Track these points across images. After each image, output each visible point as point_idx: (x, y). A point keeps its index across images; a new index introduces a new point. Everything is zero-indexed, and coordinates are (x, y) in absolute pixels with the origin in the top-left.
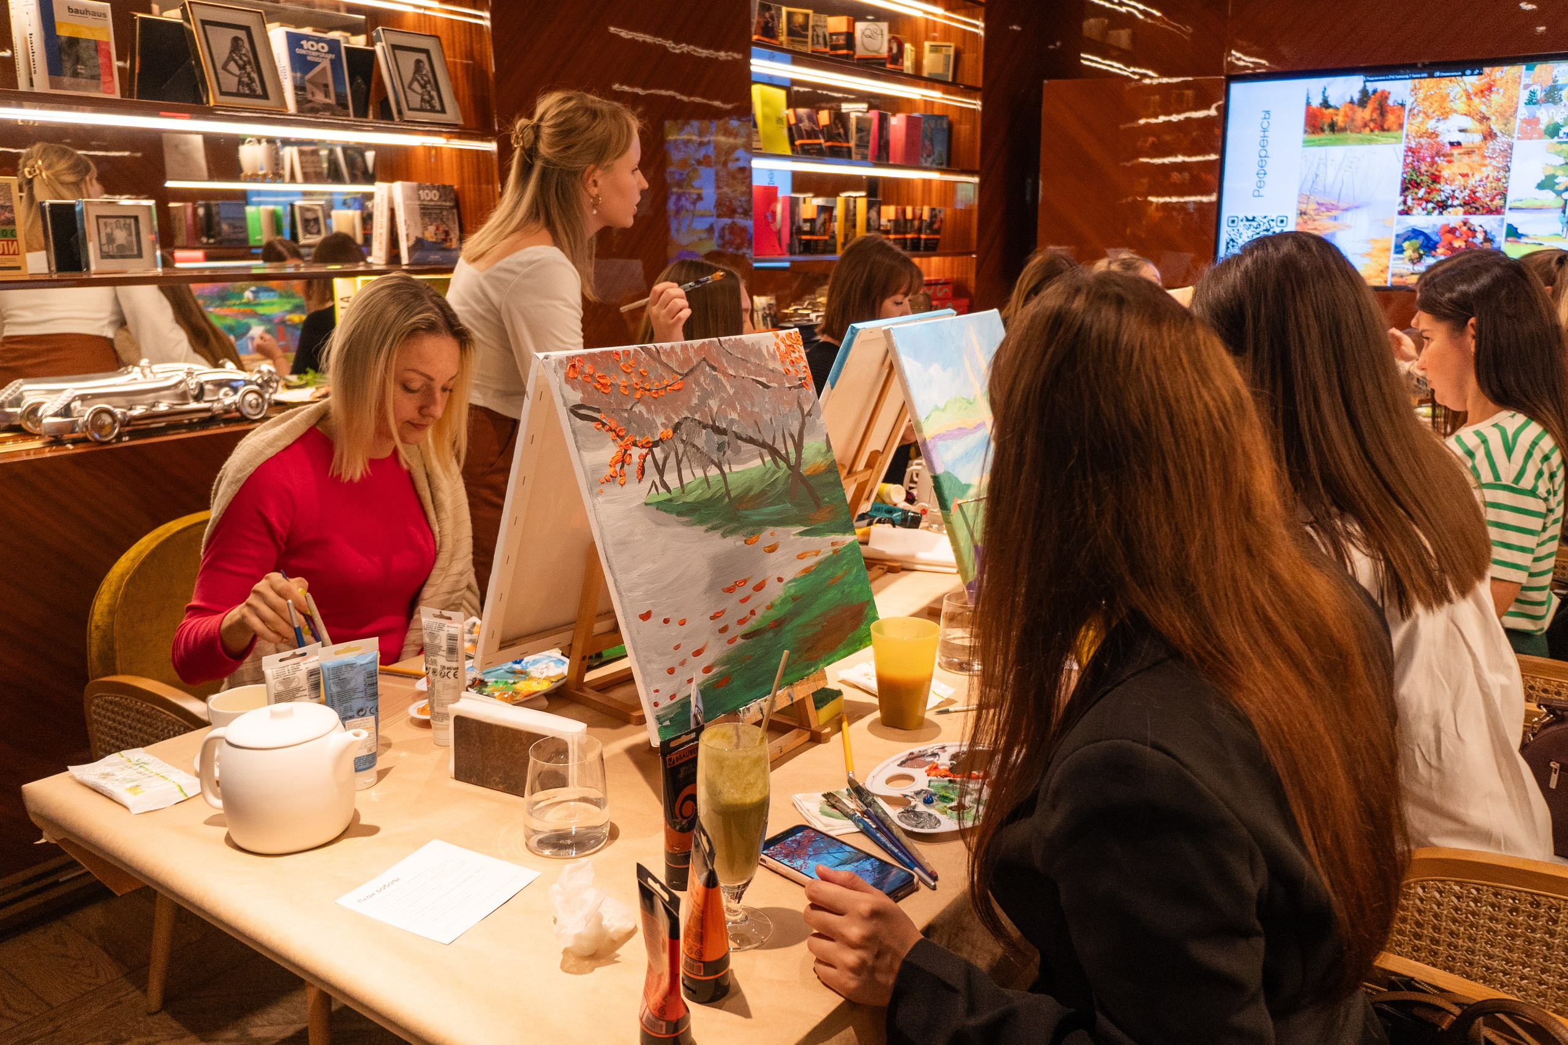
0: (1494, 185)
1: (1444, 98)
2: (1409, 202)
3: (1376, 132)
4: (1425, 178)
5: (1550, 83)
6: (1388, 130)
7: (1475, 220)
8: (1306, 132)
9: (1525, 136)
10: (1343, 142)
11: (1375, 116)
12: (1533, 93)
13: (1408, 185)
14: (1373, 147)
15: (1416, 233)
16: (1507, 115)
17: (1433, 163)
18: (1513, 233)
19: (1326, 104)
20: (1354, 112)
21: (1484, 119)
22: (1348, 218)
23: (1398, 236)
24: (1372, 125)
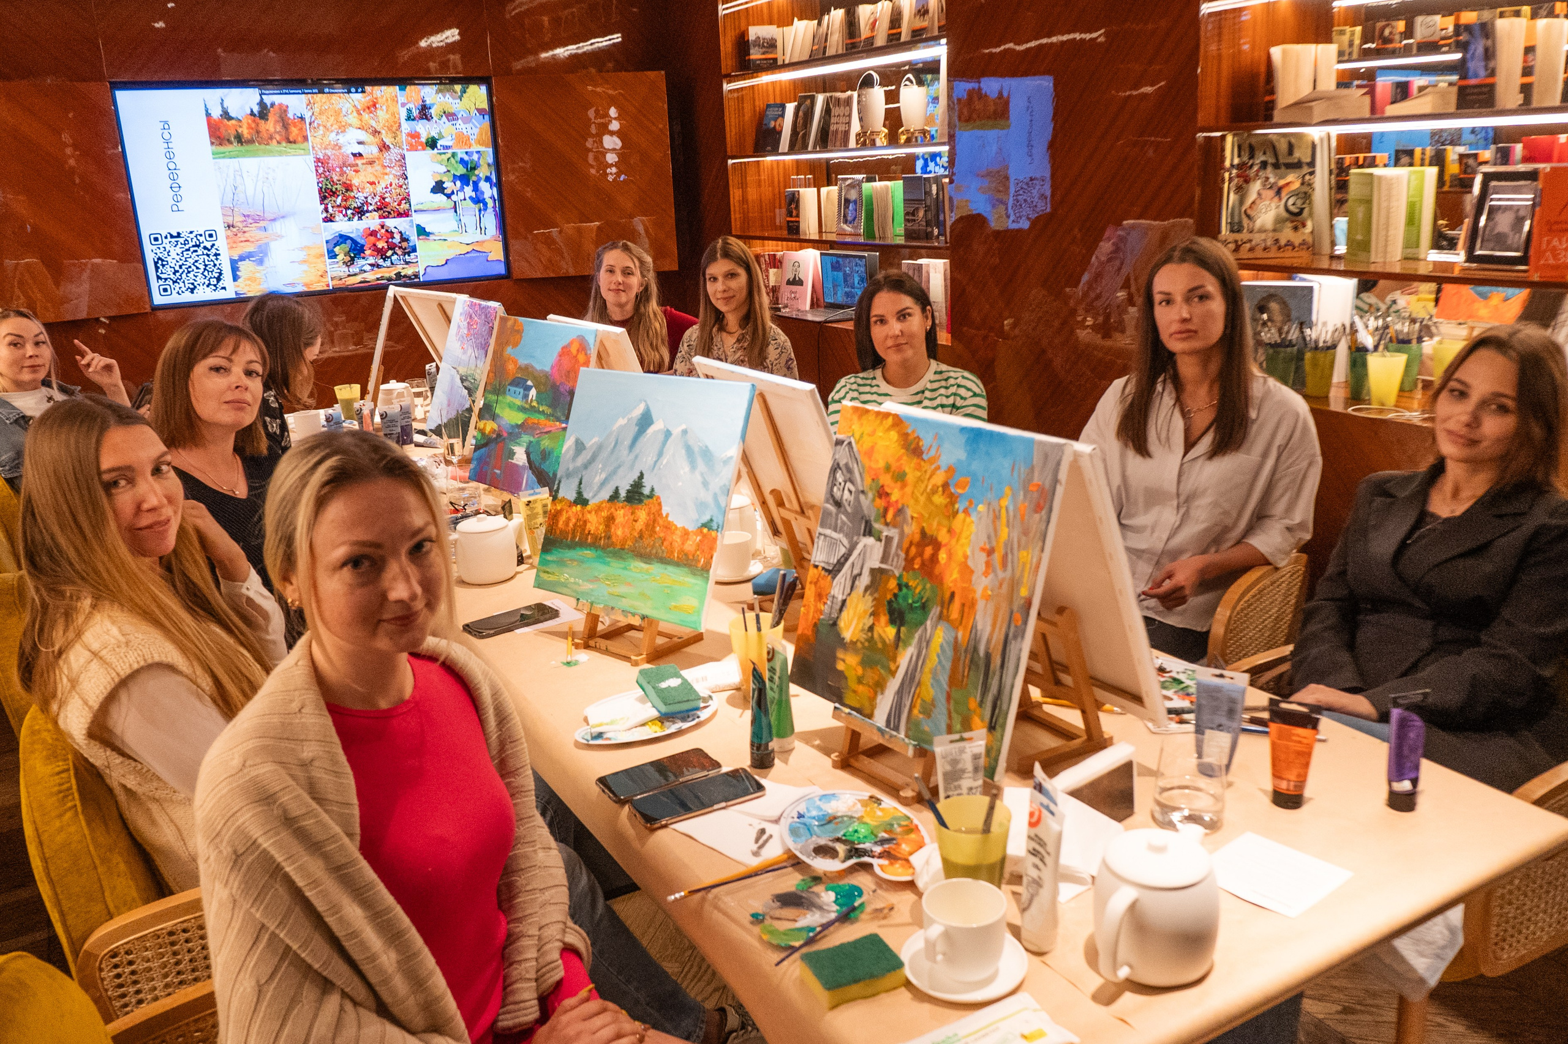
0: (398, 191)
1: (338, 113)
2: (330, 209)
3: (284, 144)
4: (339, 187)
5: (421, 103)
6: (295, 142)
7: (390, 223)
8: (212, 143)
9: (413, 148)
10: (255, 154)
11: (278, 129)
12: (409, 111)
13: (326, 194)
14: (284, 159)
15: (343, 238)
16: (394, 129)
17: (342, 173)
18: (422, 232)
19: (226, 115)
20: (257, 125)
21: (376, 132)
22: (277, 227)
23: (327, 242)
24: (278, 137)
